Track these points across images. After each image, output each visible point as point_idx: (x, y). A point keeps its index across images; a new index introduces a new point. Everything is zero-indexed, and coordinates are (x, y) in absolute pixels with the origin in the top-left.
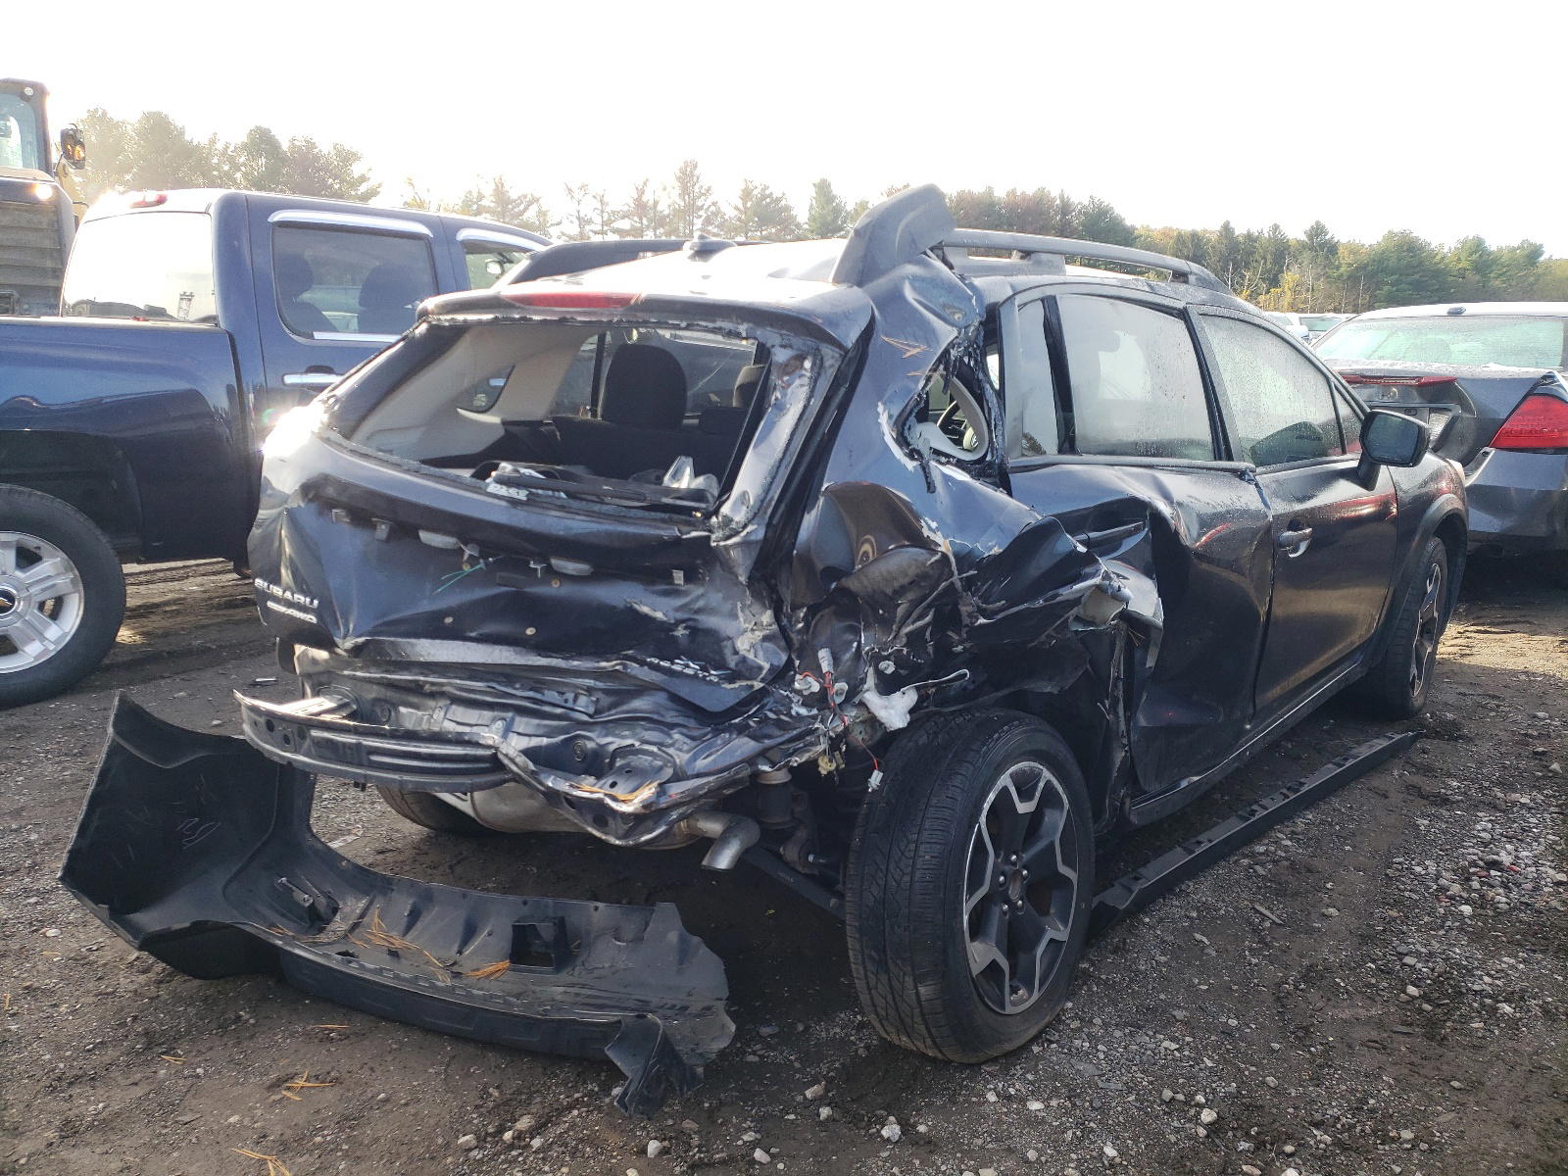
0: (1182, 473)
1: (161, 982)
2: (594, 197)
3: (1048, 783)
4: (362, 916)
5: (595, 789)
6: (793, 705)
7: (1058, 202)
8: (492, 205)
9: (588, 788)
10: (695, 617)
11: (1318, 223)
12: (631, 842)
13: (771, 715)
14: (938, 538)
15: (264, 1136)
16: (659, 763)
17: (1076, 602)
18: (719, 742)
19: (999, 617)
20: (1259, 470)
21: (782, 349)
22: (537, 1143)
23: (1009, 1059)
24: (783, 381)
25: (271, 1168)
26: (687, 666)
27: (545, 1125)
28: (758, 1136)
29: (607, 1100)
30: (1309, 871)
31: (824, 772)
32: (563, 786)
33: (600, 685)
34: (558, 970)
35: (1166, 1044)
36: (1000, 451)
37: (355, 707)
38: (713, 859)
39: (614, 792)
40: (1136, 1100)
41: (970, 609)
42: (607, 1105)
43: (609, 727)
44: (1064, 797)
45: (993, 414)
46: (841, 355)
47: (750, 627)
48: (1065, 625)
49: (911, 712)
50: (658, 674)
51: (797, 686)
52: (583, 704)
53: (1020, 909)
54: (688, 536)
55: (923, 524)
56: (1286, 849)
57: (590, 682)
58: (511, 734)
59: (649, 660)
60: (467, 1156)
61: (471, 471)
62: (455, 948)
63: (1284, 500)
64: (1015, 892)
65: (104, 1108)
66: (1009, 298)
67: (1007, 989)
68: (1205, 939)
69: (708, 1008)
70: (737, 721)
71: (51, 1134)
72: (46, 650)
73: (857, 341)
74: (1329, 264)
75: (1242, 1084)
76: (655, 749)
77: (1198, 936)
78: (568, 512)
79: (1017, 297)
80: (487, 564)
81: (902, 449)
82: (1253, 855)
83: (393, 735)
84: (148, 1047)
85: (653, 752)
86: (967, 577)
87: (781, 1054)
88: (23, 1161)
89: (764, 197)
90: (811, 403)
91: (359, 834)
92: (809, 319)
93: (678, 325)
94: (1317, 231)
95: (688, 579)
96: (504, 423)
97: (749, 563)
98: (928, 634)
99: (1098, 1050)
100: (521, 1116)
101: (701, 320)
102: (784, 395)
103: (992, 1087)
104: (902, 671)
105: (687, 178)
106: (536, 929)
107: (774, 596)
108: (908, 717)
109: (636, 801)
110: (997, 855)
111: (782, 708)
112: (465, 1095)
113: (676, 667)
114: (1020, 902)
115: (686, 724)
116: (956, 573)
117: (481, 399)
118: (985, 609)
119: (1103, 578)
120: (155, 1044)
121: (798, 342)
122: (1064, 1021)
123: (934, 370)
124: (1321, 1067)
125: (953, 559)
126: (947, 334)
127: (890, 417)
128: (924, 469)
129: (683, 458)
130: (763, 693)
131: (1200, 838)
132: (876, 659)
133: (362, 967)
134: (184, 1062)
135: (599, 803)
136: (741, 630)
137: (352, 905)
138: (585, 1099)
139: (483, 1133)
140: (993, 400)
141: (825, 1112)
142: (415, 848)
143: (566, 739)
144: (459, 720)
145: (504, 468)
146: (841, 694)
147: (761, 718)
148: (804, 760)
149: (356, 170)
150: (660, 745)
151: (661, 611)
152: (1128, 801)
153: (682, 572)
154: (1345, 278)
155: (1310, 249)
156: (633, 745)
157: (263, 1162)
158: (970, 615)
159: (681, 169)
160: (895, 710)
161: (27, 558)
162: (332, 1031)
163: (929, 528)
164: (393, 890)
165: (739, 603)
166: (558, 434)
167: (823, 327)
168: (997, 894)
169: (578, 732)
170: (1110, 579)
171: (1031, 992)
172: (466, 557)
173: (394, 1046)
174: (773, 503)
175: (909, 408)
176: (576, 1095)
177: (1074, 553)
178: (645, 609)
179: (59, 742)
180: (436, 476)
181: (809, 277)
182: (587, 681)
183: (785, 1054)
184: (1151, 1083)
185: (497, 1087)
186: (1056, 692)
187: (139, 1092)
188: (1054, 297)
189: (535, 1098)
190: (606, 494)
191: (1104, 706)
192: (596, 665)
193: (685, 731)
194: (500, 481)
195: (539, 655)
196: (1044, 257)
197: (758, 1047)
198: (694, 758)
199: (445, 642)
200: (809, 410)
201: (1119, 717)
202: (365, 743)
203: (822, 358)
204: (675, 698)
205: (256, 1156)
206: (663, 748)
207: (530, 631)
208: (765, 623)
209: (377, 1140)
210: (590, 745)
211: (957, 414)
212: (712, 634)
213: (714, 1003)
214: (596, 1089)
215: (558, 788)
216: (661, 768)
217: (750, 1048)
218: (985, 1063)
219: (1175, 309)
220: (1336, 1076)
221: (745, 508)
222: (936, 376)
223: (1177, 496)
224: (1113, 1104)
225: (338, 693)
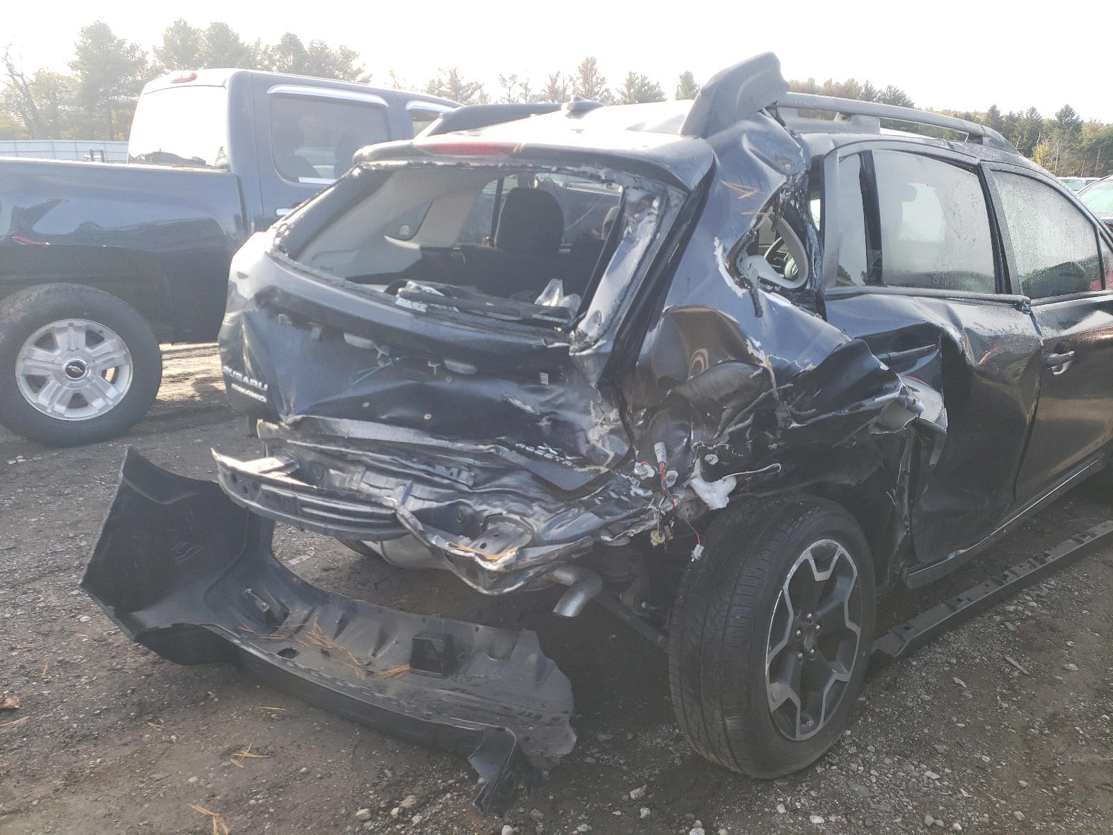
0: (970, 303)
1: (155, 663)
2: (521, 85)
3: (842, 557)
4: (306, 620)
5: (468, 549)
6: (632, 487)
7: (863, 91)
8: (449, 90)
9: (463, 547)
10: (556, 411)
11: (1067, 107)
12: (496, 593)
13: (614, 495)
14: (761, 355)
15: (213, 796)
16: (521, 530)
17: (877, 411)
18: (570, 515)
19: (810, 422)
20: (1033, 302)
21: (636, 191)
22: (416, 819)
23: (796, 778)
24: (634, 218)
25: (214, 823)
26: (548, 452)
27: (424, 804)
28: (590, 828)
29: (474, 787)
30: (1052, 629)
31: (655, 544)
32: (445, 545)
33: (478, 463)
34: (445, 676)
35: (929, 773)
36: (818, 282)
37: (298, 467)
38: (562, 608)
39: (482, 552)
40: (902, 822)
41: (785, 415)
42: (474, 791)
43: (486, 497)
44: (854, 568)
45: (813, 249)
46: (684, 196)
47: (600, 421)
48: (866, 429)
49: (730, 495)
50: (524, 458)
51: (636, 471)
52: (465, 478)
53: (812, 656)
54: (552, 346)
55: (749, 343)
56: (1032, 609)
57: (471, 461)
58: (410, 497)
59: (517, 445)
60: (362, 825)
61: (385, 287)
62: (371, 651)
63: (1052, 328)
64: (808, 642)
65: (101, 762)
66: (832, 151)
67: (798, 721)
68: (962, 683)
69: (556, 719)
70: (585, 498)
71: (58, 782)
72: (107, 405)
73: (700, 184)
74: (1073, 139)
75: (994, 815)
76: (518, 518)
77: (957, 680)
78: (457, 323)
79: (839, 150)
80: (394, 363)
81: (733, 278)
82: (1004, 613)
83: (319, 494)
84: (139, 715)
85: (516, 520)
86: (784, 389)
87: (613, 758)
88: (35, 803)
89: (643, 86)
90: (657, 237)
91: (312, 555)
92: (659, 164)
93: (550, 169)
94: (1067, 112)
95: (551, 381)
96: (422, 249)
97: (599, 371)
98: (747, 435)
99: (871, 775)
100: (407, 795)
101: (569, 165)
102: (635, 230)
103: (782, 800)
104: (725, 463)
105: (588, 70)
106: (431, 643)
107: (620, 399)
108: (728, 499)
109: (499, 562)
110: (795, 614)
111: (623, 490)
112: (366, 774)
113: (539, 453)
114: (813, 651)
115: (543, 498)
116: (775, 385)
117: (405, 230)
118: (798, 416)
119: (901, 393)
120: (145, 712)
121: (649, 184)
122: (844, 746)
123: (765, 210)
124: (1062, 804)
125: (772, 374)
126: (777, 180)
127: (725, 250)
128: (753, 296)
129: (555, 280)
130: (608, 476)
131: (960, 596)
132: (702, 452)
133: (296, 666)
134: (163, 729)
135: (471, 560)
136: (593, 423)
137: (298, 612)
138: (457, 785)
139: (376, 808)
140: (814, 238)
141: (645, 812)
142: (351, 568)
143: (449, 505)
144: (371, 483)
145: (410, 285)
146: (672, 480)
147: (605, 497)
148: (639, 531)
149: (355, 64)
150: (522, 515)
151: (530, 405)
152: (906, 570)
153: (548, 375)
154: (1085, 149)
155: (1058, 128)
156: (501, 514)
157: (209, 818)
158: (785, 420)
159: (583, 65)
160: (716, 494)
161: (94, 339)
162: (273, 712)
163: (754, 347)
164: (328, 603)
165: (591, 402)
166: (464, 258)
167: (670, 171)
168: (795, 644)
169: (460, 500)
170: (907, 394)
171: (817, 722)
172: (379, 355)
173: (318, 729)
174: (621, 322)
175: (741, 244)
176: (450, 781)
177: (877, 370)
178: (518, 403)
179: (111, 473)
180: (357, 291)
181: (661, 130)
182: (468, 459)
183: (616, 758)
184: (915, 807)
185: (391, 769)
186: (854, 484)
187: (128, 751)
188: (871, 152)
189: (419, 780)
190: (489, 309)
191: (892, 494)
192: (475, 447)
193: (543, 504)
194: (406, 296)
195: (432, 437)
196: (863, 119)
197: (595, 751)
198: (549, 527)
199: (362, 422)
200: (655, 243)
201: (904, 504)
202: (299, 498)
203: (668, 199)
204: (536, 477)
205: (205, 811)
206: (525, 518)
207: (427, 417)
208: (612, 420)
209: (296, 806)
210: (469, 511)
211: (781, 248)
212: (569, 427)
213: (562, 715)
214: (466, 777)
215: (439, 546)
216: (522, 535)
217: (589, 750)
218: (776, 779)
219: (971, 165)
220: (1075, 814)
221: (597, 326)
222: (766, 216)
223: (966, 323)
224: (883, 824)
225: (287, 455)
